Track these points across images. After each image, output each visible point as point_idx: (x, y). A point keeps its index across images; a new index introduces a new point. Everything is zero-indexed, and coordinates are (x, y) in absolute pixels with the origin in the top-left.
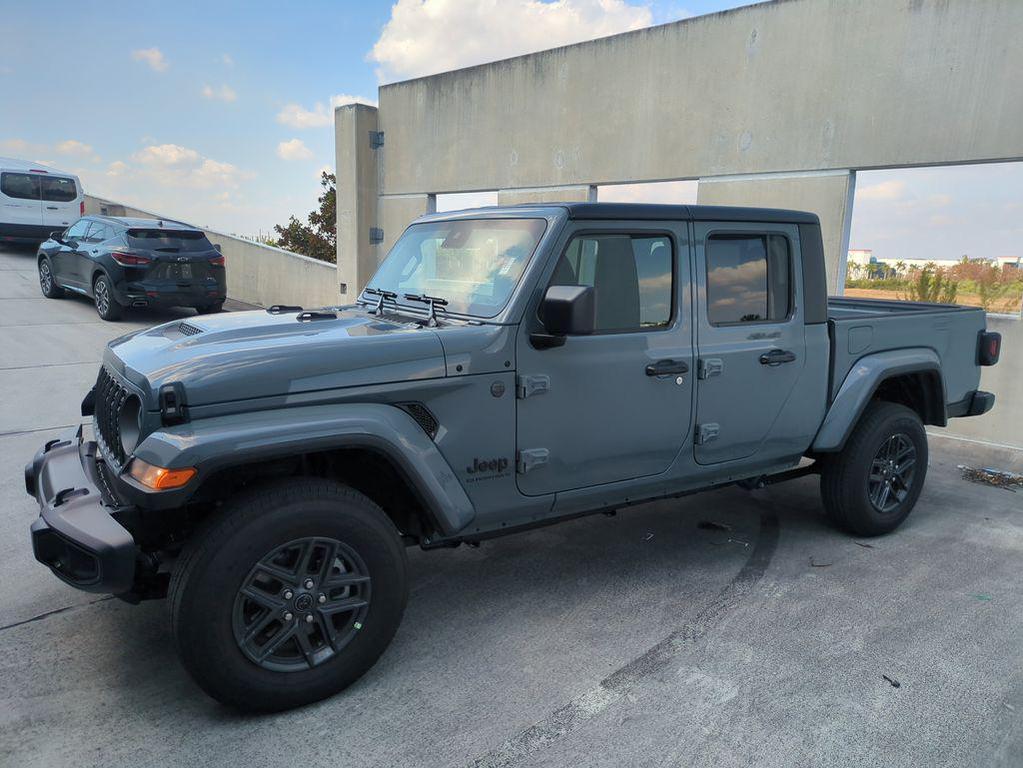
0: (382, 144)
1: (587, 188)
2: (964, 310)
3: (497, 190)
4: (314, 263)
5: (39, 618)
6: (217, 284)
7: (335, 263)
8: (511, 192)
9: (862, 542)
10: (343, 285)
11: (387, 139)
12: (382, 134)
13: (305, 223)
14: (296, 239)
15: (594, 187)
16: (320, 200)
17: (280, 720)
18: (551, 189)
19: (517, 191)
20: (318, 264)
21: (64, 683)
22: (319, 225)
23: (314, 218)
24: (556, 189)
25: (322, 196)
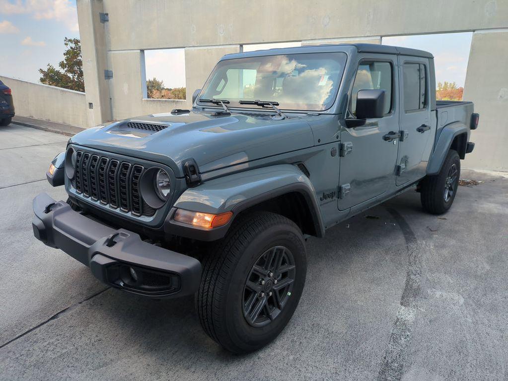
0: (108, 21)
1: (239, 46)
2: (465, 104)
3: (184, 47)
4: (67, 91)
5: (53, 318)
6: (8, 106)
7: (84, 91)
8: (192, 48)
9: (439, 217)
10: (91, 104)
11: (110, 17)
12: (107, 14)
13: (57, 68)
14: (51, 78)
15: (241, 46)
16: (64, 54)
17: (261, 354)
18: (217, 47)
19: (196, 48)
20: (69, 92)
21: (112, 357)
22: (66, 69)
23: (62, 65)
24: (220, 47)
25: (65, 52)
